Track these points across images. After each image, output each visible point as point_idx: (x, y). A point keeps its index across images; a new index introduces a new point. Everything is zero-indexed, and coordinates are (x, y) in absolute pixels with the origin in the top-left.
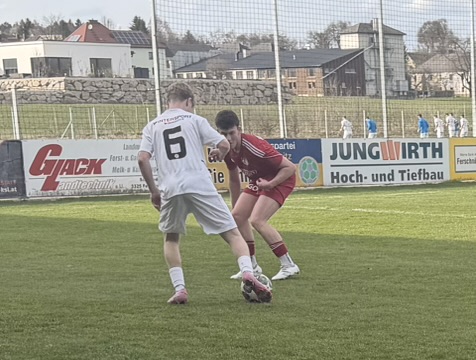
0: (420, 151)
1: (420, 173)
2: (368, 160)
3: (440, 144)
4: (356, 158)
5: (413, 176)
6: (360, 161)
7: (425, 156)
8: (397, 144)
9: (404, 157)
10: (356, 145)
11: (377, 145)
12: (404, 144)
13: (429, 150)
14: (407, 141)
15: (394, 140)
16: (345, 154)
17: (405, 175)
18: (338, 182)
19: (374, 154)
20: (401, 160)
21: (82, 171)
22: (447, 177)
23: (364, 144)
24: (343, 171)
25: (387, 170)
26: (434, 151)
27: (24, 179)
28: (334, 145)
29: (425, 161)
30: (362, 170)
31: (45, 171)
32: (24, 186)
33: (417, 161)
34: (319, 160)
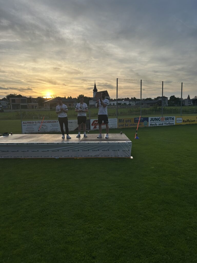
0: (169, 119)
1: (169, 123)
2: (158, 121)
3: (173, 118)
5: (167, 124)
6: (156, 121)
7: (170, 120)
8: (164, 118)
9: (166, 120)
11: (160, 118)
12: (166, 118)
13: (171, 119)
14: (166, 117)
15: (164, 117)
17: (166, 124)
18: (152, 125)
20: (165, 121)
22: (174, 124)
23: (157, 118)
24: (152, 123)
25: (162, 123)
26: (172, 119)
27: (90, 126)
28: (151, 118)
29: (170, 121)
30: (156, 123)
31: (94, 125)
32: (90, 128)
33: (168, 121)
34: (148, 121)
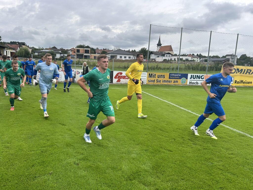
2: (201, 79)
4: (197, 78)
6: (198, 79)
10: (198, 76)
11: (203, 76)
16: (194, 77)
18: (191, 84)
19: (202, 78)
21: (126, 78)
27: (113, 79)
28: (192, 75)
30: (198, 82)
31: (118, 78)
34: (187, 79)
